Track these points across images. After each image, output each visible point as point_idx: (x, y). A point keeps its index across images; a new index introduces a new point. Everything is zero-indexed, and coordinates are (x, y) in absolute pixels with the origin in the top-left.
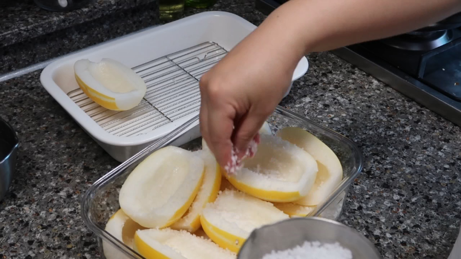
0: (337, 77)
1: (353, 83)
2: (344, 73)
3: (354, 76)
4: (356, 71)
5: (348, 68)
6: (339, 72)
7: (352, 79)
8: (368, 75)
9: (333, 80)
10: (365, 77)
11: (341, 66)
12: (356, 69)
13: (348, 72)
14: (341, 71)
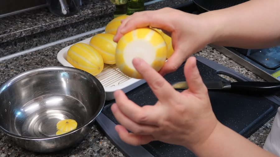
0: (204, 54)
1: (213, 57)
2: (208, 52)
3: (213, 54)
4: (214, 51)
5: (210, 49)
6: (205, 52)
7: (212, 55)
8: (221, 53)
9: (202, 55)
10: (219, 54)
11: (206, 48)
12: (215, 50)
13: (211, 51)
14: (206, 51)
